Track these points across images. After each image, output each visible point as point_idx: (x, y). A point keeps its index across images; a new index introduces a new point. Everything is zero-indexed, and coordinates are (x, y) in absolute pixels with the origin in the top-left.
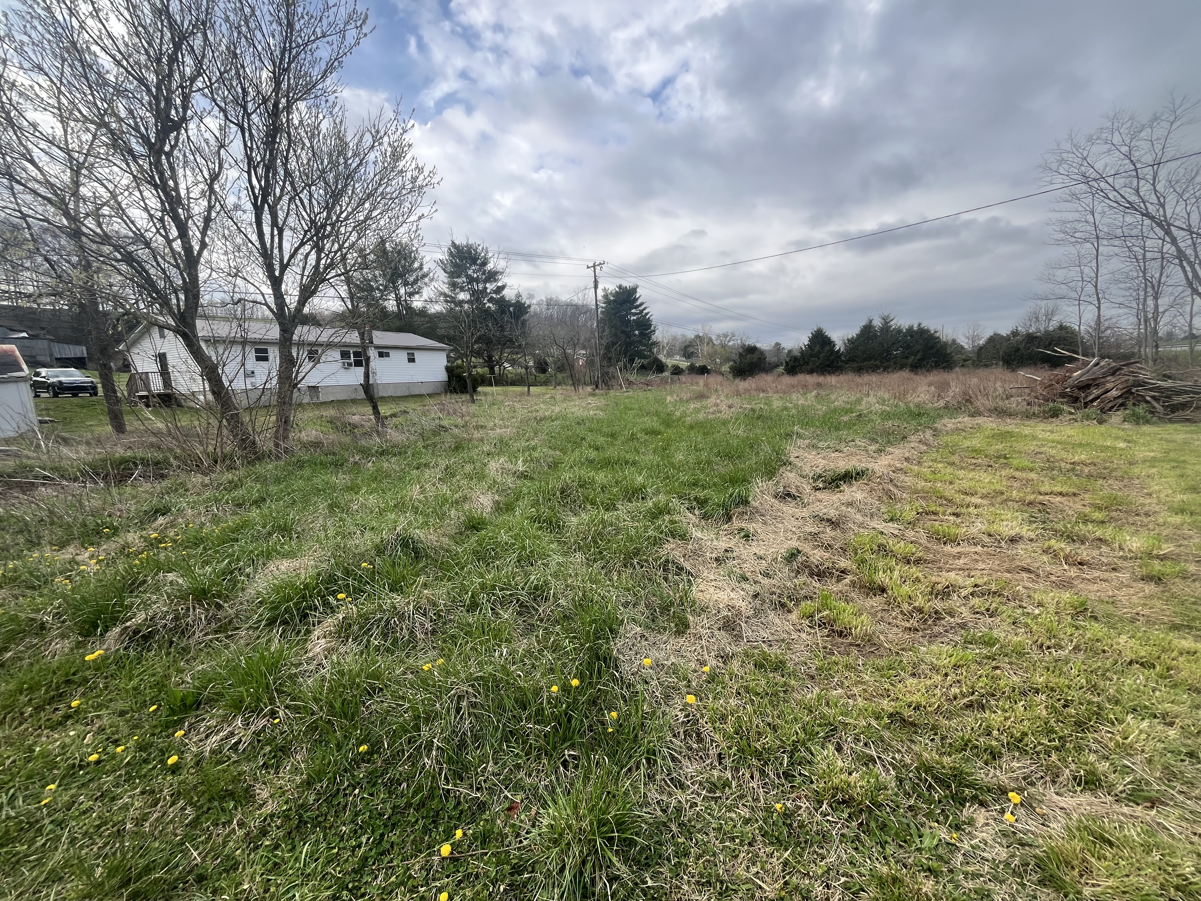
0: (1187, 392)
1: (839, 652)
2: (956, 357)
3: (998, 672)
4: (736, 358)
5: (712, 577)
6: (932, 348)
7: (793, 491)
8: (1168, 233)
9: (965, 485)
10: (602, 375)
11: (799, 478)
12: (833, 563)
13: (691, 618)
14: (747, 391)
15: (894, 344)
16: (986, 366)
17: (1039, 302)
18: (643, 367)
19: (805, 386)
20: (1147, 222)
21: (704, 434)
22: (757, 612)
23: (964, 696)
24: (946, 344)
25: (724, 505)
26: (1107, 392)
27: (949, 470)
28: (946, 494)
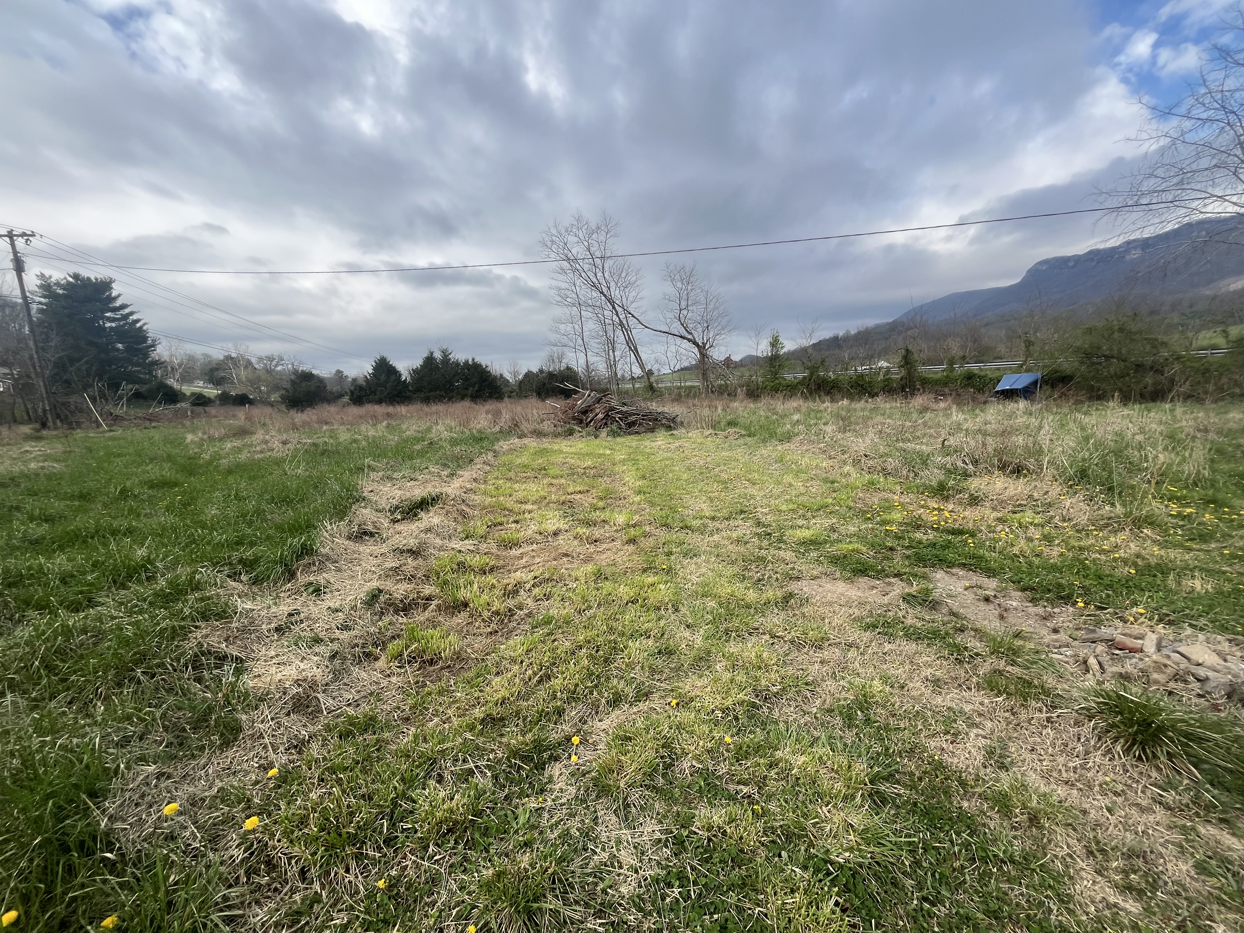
0: (634, 414)
1: (431, 682)
2: (505, 389)
3: (556, 643)
4: (287, 385)
5: (273, 653)
6: (486, 380)
7: (370, 528)
8: (614, 308)
9: (520, 495)
10: (54, 407)
11: (374, 513)
12: (418, 593)
13: (244, 717)
14: (305, 424)
15: (455, 376)
16: (526, 397)
17: (552, 347)
18: (138, 395)
19: (374, 417)
20: (603, 298)
21: (250, 478)
22: (337, 675)
23: (535, 674)
24: (495, 377)
25: (282, 561)
26: (597, 415)
27: (509, 484)
28: (508, 505)
